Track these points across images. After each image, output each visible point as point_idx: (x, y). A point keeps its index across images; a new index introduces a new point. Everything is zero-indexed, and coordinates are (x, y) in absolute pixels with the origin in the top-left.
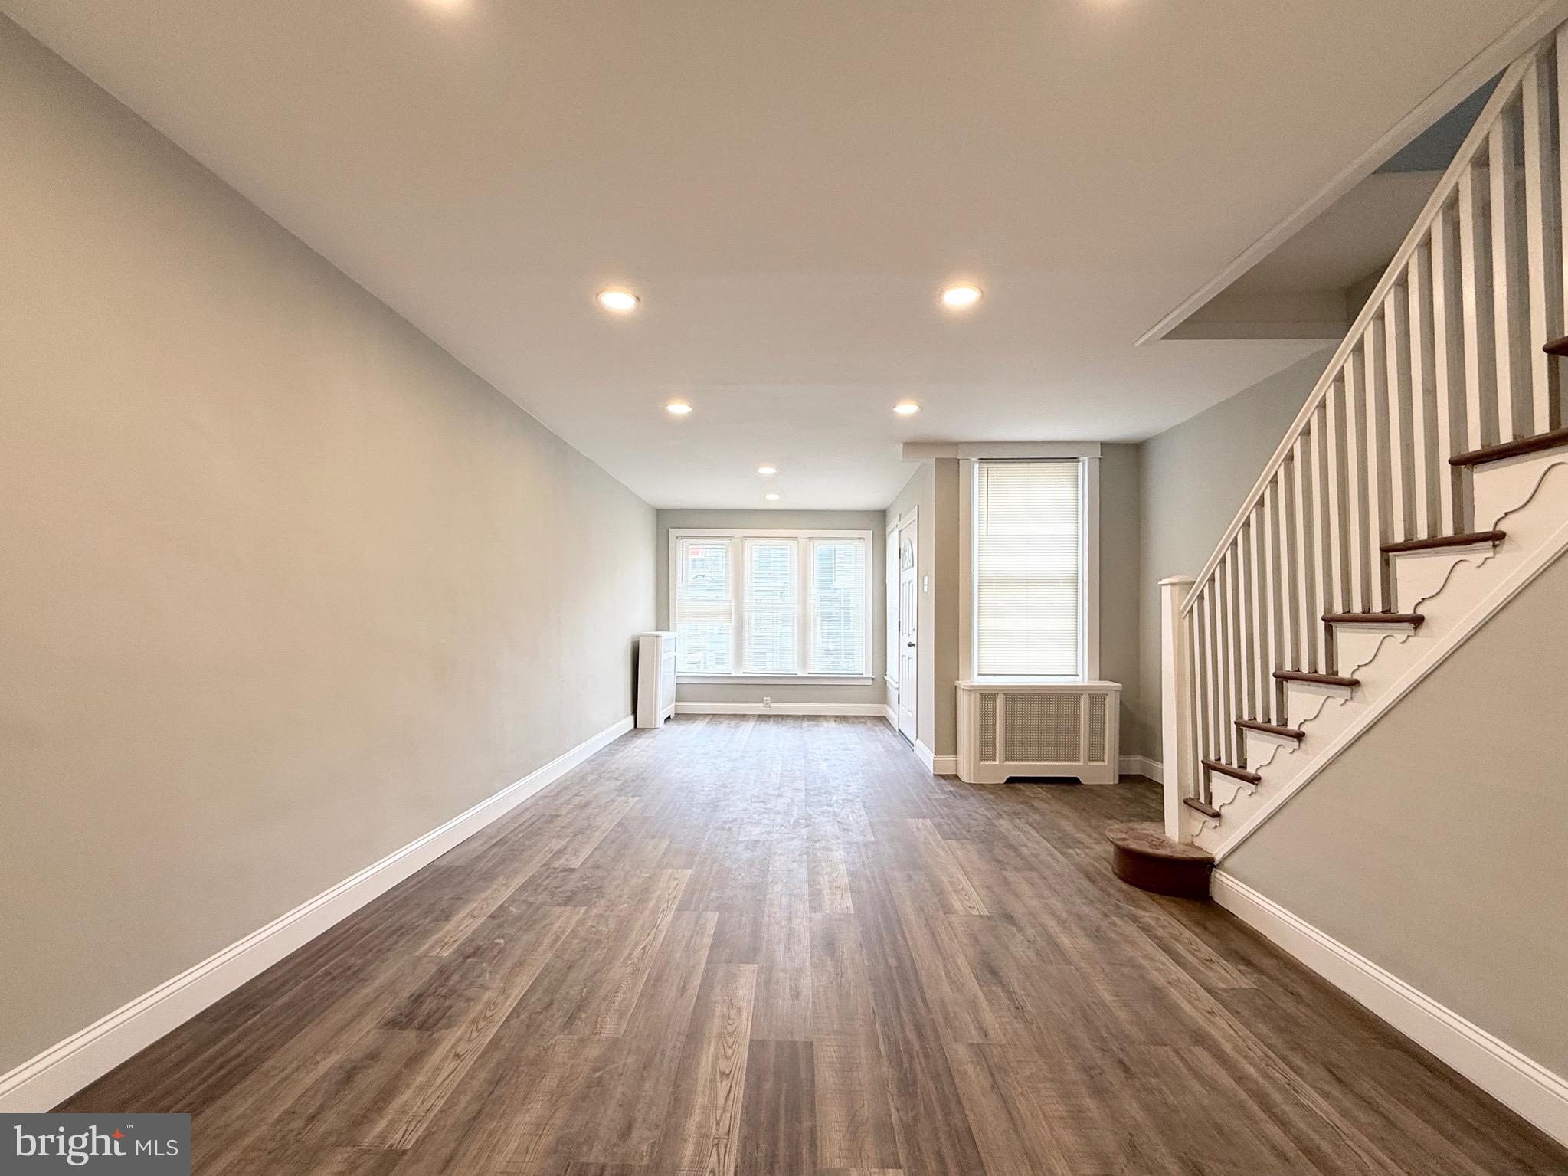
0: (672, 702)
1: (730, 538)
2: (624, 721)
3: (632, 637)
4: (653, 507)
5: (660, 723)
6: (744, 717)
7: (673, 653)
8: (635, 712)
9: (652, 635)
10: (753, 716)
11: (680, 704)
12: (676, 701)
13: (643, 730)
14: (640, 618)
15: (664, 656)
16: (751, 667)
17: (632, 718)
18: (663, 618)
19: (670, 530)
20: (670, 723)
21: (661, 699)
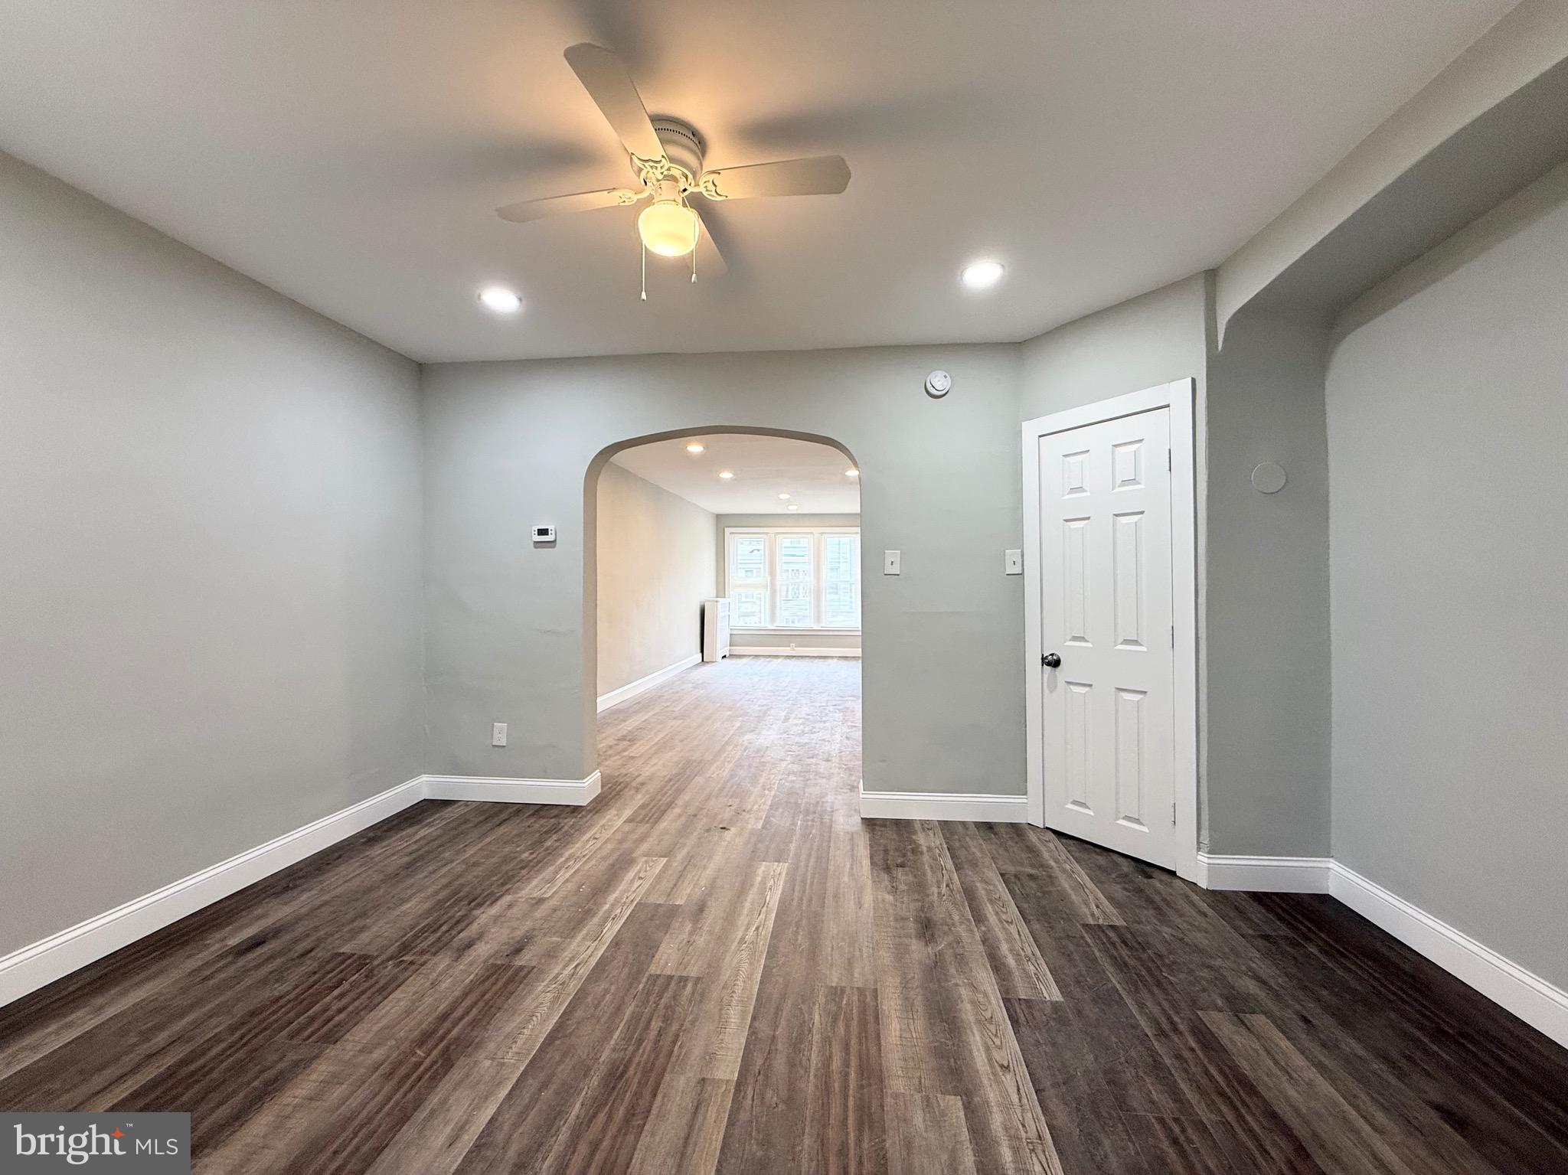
0: (726, 646)
1: (767, 533)
2: (696, 656)
3: (701, 602)
4: (714, 514)
5: (719, 659)
6: (777, 657)
7: (727, 613)
8: (702, 651)
9: (713, 601)
10: (782, 656)
11: (733, 648)
12: (730, 645)
13: (707, 662)
14: (705, 590)
15: (721, 615)
16: (780, 623)
17: (701, 655)
18: (721, 589)
19: (726, 529)
20: (725, 659)
21: (719, 642)
